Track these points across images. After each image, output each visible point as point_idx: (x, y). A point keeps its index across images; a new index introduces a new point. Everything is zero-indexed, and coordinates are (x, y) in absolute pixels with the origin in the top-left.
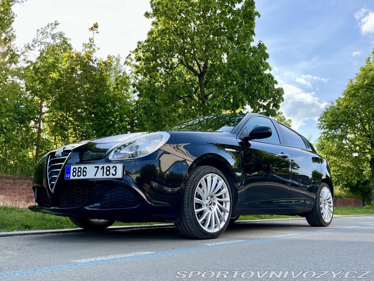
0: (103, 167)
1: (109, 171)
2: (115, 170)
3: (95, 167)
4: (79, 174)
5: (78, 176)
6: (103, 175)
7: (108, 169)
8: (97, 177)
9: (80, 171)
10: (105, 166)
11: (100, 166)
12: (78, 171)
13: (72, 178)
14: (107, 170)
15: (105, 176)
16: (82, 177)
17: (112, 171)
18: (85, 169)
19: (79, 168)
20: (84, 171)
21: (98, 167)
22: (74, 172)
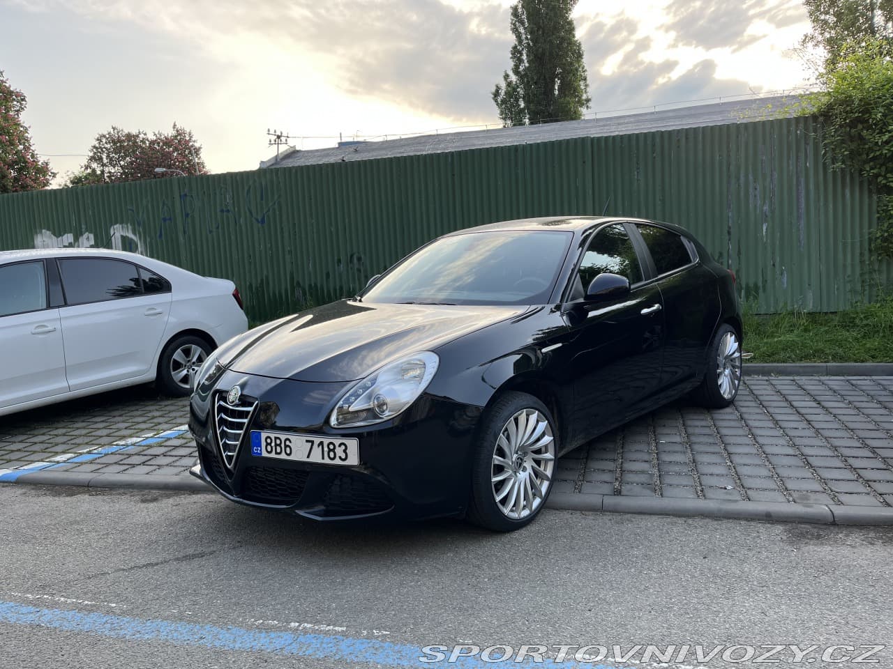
0: (321, 444)
1: (333, 450)
2: (345, 451)
3: (307, 441)
4: (279, 450)
5: (276, 453)
6: (323, 458)
7: (331, 447)
8: (311, 460)
9: (280, 445)
10: (326, 441)
11: (317, 440)
12: (276, 445)
13: (265, 454)
14: (330, 450)
15: (327, 461)
16: (283, 456)
17: (339, 451)
18: (288, 443)
19: (276, 438)
20: (286, 446)
21: (312, 442)
22: (268, 444)
